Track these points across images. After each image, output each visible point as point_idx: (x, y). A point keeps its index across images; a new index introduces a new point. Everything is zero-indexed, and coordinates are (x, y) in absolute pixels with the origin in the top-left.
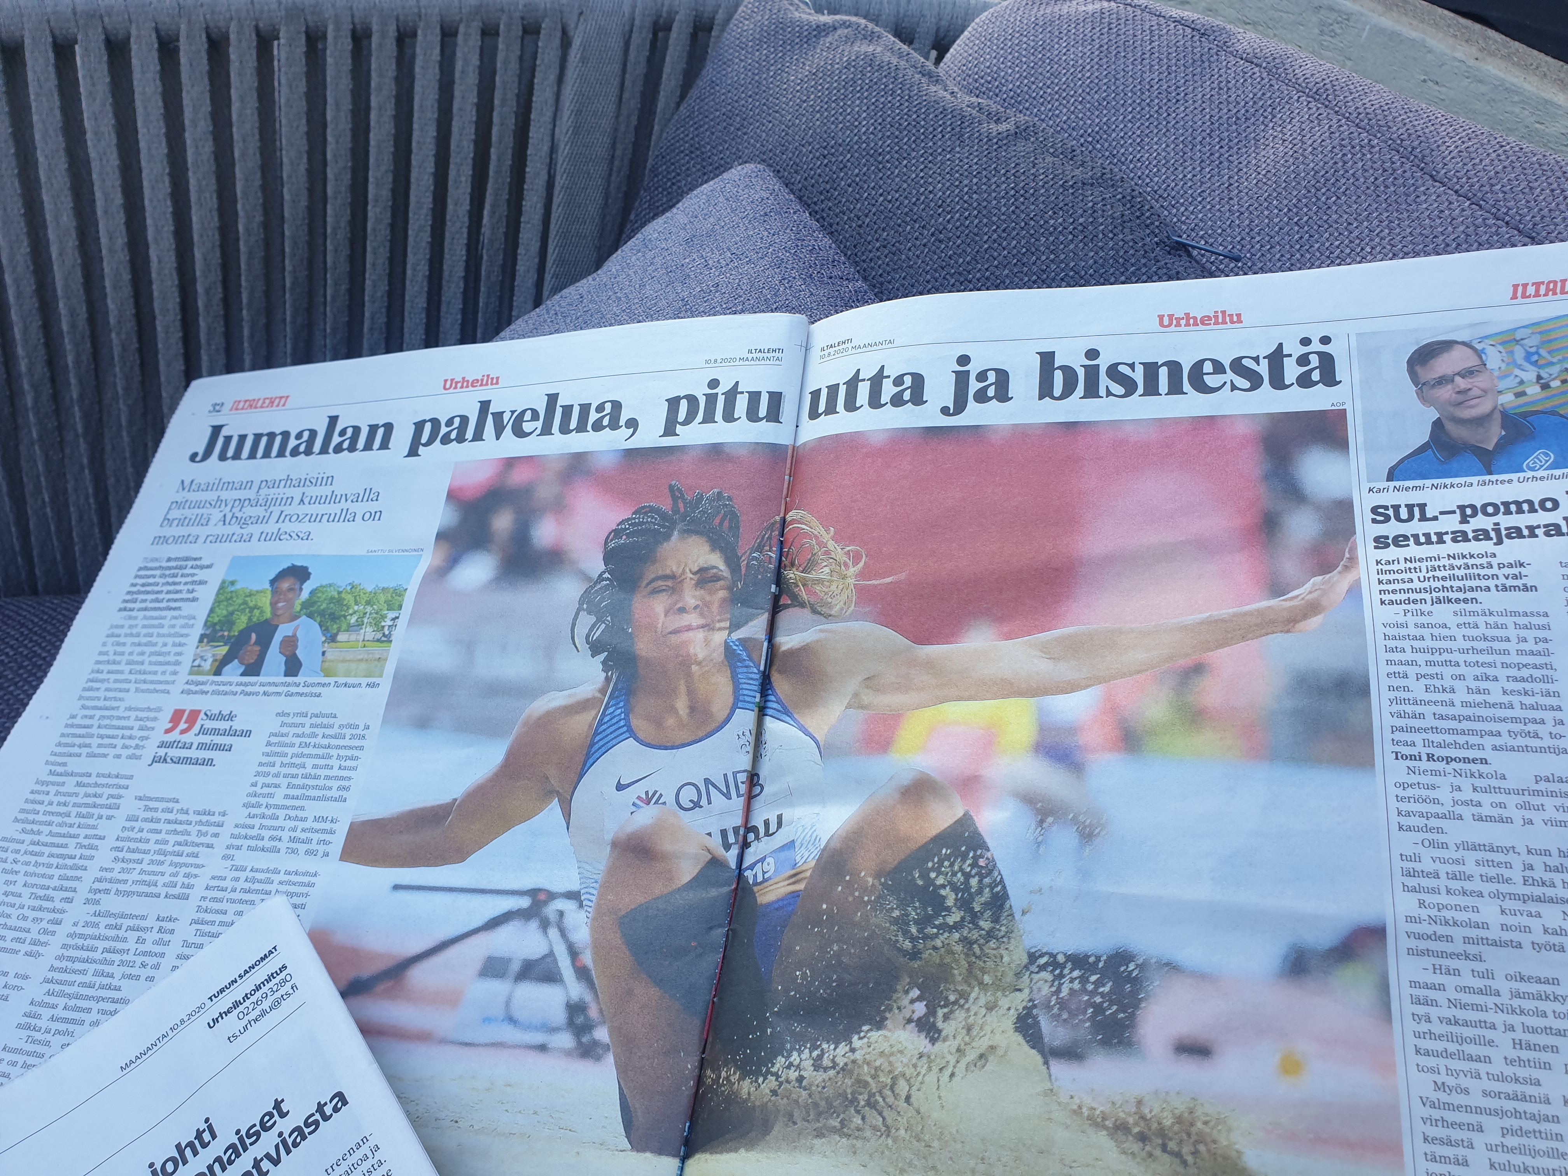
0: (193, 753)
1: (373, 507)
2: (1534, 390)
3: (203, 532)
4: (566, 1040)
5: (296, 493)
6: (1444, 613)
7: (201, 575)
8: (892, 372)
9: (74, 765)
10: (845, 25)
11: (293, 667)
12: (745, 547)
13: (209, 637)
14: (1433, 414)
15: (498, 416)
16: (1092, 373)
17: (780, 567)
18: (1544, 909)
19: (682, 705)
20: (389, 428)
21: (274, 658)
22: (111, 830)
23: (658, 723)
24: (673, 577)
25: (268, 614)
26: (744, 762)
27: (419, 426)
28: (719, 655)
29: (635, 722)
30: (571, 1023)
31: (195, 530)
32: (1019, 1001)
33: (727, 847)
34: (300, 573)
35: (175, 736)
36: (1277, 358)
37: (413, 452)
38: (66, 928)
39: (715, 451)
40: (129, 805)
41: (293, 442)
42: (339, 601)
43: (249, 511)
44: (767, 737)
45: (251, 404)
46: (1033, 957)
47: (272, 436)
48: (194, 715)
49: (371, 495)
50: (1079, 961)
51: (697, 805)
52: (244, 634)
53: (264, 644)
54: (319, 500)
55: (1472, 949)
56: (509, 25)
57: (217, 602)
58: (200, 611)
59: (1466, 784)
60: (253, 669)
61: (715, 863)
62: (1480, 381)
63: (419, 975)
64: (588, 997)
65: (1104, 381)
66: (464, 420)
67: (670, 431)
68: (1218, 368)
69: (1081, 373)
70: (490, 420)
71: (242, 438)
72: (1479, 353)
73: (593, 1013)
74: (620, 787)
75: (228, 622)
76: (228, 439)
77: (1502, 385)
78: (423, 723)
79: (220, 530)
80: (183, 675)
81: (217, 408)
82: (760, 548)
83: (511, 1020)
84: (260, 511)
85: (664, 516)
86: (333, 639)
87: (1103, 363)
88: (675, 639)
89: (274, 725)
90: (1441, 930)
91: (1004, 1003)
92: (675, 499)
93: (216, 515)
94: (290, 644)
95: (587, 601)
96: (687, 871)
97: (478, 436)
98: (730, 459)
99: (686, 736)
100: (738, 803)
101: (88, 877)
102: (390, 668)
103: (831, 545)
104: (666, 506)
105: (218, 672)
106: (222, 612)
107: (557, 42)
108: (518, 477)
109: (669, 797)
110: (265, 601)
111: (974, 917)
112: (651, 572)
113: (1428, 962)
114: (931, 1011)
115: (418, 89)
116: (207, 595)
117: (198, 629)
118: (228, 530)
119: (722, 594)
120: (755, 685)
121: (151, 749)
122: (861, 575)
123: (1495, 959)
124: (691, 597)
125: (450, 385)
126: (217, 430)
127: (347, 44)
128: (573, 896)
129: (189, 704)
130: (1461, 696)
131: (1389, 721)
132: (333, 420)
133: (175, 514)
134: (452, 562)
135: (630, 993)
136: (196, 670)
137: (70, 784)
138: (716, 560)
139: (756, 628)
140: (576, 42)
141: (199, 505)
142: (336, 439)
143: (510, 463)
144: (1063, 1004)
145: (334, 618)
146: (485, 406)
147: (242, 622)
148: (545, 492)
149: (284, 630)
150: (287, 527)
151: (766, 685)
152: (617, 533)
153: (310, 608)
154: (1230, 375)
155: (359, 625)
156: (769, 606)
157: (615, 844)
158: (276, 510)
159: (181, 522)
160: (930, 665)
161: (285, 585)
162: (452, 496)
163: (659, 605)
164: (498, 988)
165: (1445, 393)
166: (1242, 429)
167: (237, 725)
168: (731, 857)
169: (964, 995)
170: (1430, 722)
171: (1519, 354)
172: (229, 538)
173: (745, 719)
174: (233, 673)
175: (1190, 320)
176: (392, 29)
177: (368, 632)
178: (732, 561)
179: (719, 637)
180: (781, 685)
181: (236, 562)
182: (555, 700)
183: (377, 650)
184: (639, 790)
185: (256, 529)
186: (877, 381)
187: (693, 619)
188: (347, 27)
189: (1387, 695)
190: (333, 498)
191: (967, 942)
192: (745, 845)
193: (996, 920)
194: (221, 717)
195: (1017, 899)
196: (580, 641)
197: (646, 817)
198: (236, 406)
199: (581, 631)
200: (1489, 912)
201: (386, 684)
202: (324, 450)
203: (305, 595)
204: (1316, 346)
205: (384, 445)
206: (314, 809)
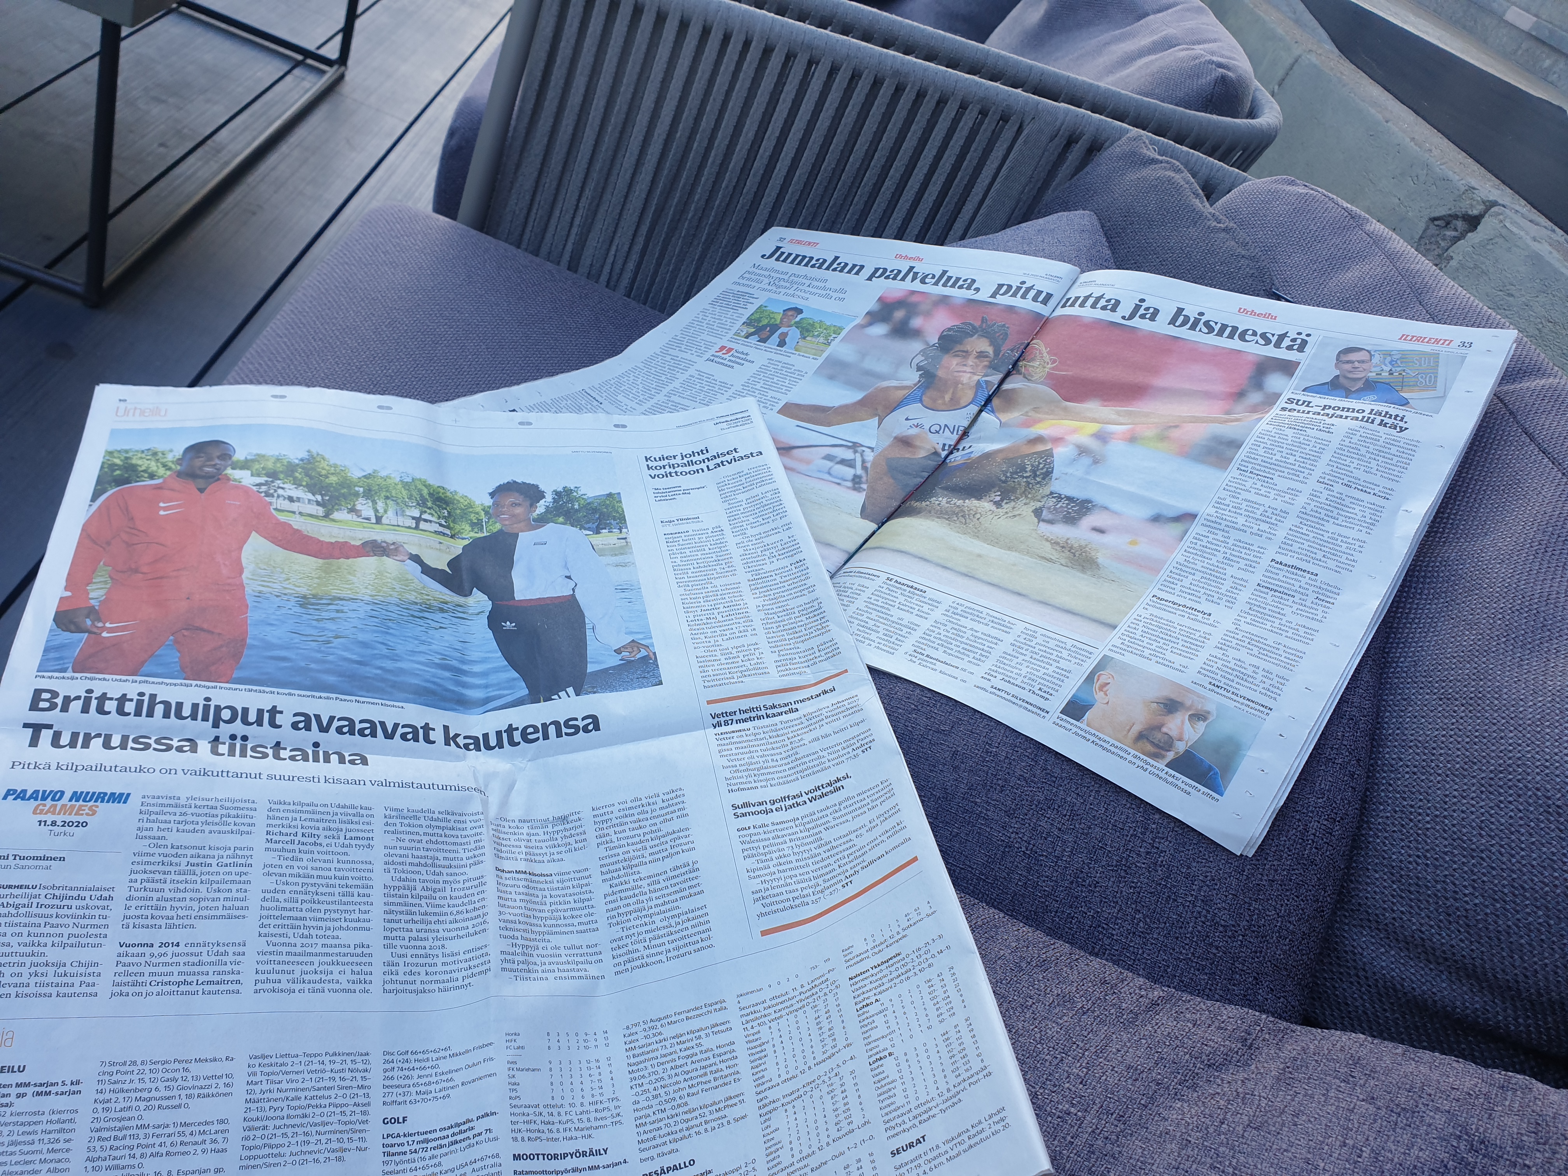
0: (725, 362)
1: (842, 296)
2: (1386, 374)
3: (758, 285)
4: (850, 484)
5: (808, 282)
6: (1290, 432)
7: (751, 300)
8: (1107, 297)
9: (671, 352)
10: (1167, 162)
11: (782, 344)
12: (1005, 349)
13: (748, 323)
14: (1338, 373)
15: (916, 274)
16: (1197, 322)
17: (1018, 360)
18: (1262, 524)
19: (947, 397)
20: (862, 267)
21: (775, 338)
22: (682, 377)
23: (934, 400)
24: (967, 352)
25: (778, 322)
26: (966, 423)
27: (877, 270)
28: (973, 384)
29: (924, 398)
30: (853, 480)
31: (753, 284)
32: (1039, 505)
33: (943, 450)
34: (799, 311)
35: (720, 354)
36: (1282, 337)
37: (870, 279)
38: (655, 401)
39: (1011, 309)
40: (692, 371)
41: (813, 262)
42: (813, 325)
43: (782, 283)
44: (980, 419)
45: (799, 242)
46: (1052, 493)
47: (804, 257)
48: (730, 350)
49: (842, 291)
50: (1070, 499)
51: (937, 432)
52: (765, 327)
53: (772, 333)
54: (817, 287)
55: (1227, 529)
56: (995, 112)
57: (756, 312)
58: (747, 313)
59: (1259, 484)
60: (764, 340)
61: (936, 453)
62: (1365, 366)
63: (795, 452)
64: (864, 475)
65: (1201, 325)
66: (899, 272)
67: (993, 296)
68: (1255, 334)
69: (1192, 320)
70: (912, 274)
71: (790, 255)
72: (1371, 355)
73: (864, 479)
74: (907, 419)
75: (759, 320)
76: (783, 253)
77: (1373, 369)
78: (831, 378)
79: (766, 287)
80: (731, 334)
81: (781, 239)
82: (1012, 350)
83: (829, 473)
84: (788, 285)
85: (974, 328)
86: (804, 338)
87: (1204, 319)
88: (956, 374)
89: (766, 363)
90: (1218, 520)
91: (1032, 504)
92: (982, 322)
93: (766, 281)
94: (785, 335)
95: (923, 352)
96: (922, 454)
97: (903, 279)
98: (1016, 313)
99: (944, 407)
100: (955, 437)
101: (668, 389)
102: (825, 355)
103: (1045, 354)
104: (977, 324)
105: (747, 337)
106: (757, 316)
107: (1016, 128)
108: (914, 299)
109: (927, 427)
110: (778, 318)
111: (1035, 476)
112: (959, 347)
113: (1207, 529)
114: (1002, 500)
115: (936, 129)
116: (752, 309)
117: (744, 319)
118: (770, 288)
119: (986, 363)
120: (984, 399)
121: (707, 356)
122: (1053, 369)
123: (1234, 534)
124: (970, 362)
125: (899, 257)
126: (778, 248)
127: (913, 96)
128: (872, 449)
129: (729, 345)
130: (1278, 457)
131: (1242, 457)
132: (837, 258)
133: (746, 275)
134: (870, 324)
135: (881, 478)
136: (737, 334)
137: (668, 358)
138: (990, 350)
139: (996, 378)
140: (1025, 132)
141: (759, 275)
142: (835, 266)
143: (913, 292)
144: (1055, 509)
145: (808, 331)
146: (912, 268)
147: (765, 322)
148: (923, 307)
149: (783, 330)
150: (799, 293)
151: (989, 400)
152: (949, 329)
153: (798, 325)
154: (1258, 337)
155: (818, 336)
156: (1005, 372)
157: (895, 438)
158: (795, 286)
159: (749, 279)
160: (1065, 409)
161: (790, 313)
162: (880, 299)
163: (955, 361)
164: (829, 464)
165: (1348, 367)
166: (1250, 358)
167: (748, 358)
168: (944, 454)
169: (1018, 499)
170: (1259, 462)
171: (1389, 359)
172: (770, 291)
173: (974, 409)
174: (753, 340)
175: (1253, 313)
176: (937, 96)
177: (821, 340)
178: (997, 352)
179: (976, 378)
180: (995, 402)
181: (770, 299)
182: (894, 383)
183: (822, 347)
184: (915, 422)
185: (783, 291)
186: (1098, 299)
187: (968, 369)
188: (917, 88)
189: (1247, 449)
190: (824, 288)
191: (1028, 483)
192: (951, 453)
193: (1044, 479)
194: (743, 353)
195: (1055, 475)
196: (914, 365)
197: (913, 431)
198: (791, 241)
199: (916, 361)
200: (1241, 520)
201: (821, 360)
202: (828, 269)
203: (798, 319)
204: (1303, 336)
205: (857, 273)
206: (771, 394)
